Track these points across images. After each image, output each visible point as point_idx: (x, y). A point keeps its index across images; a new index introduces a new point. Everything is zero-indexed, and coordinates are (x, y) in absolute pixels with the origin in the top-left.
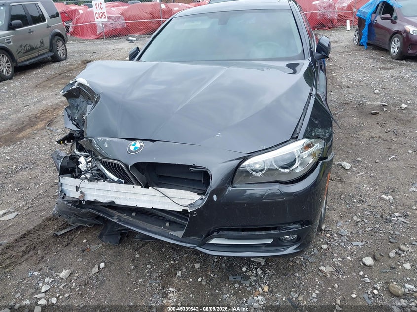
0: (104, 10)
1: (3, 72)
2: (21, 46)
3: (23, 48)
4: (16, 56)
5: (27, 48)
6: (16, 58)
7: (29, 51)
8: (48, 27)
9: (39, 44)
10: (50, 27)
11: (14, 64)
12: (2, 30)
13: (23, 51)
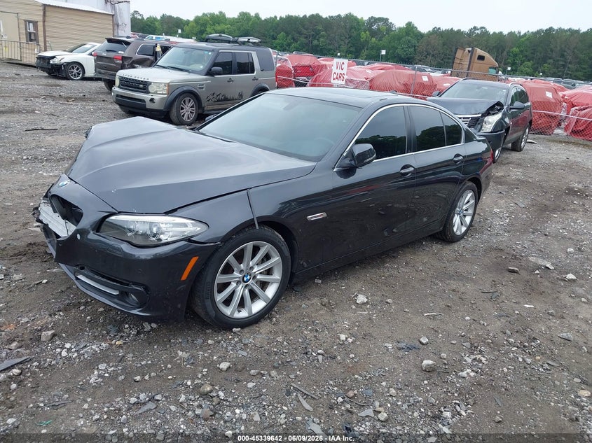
0: (345, 71)
1: (183, 116)
2: (214, 94)
3: (215, 96)
4: (204, 103)
5: (220, 97)
6: (203, 105)
7: (222, 100)
8: (253, 80)
9: (236, 96)
10: (257, 79)
11: (200, 111)
12: (200, 74)
13: (214, 100)
